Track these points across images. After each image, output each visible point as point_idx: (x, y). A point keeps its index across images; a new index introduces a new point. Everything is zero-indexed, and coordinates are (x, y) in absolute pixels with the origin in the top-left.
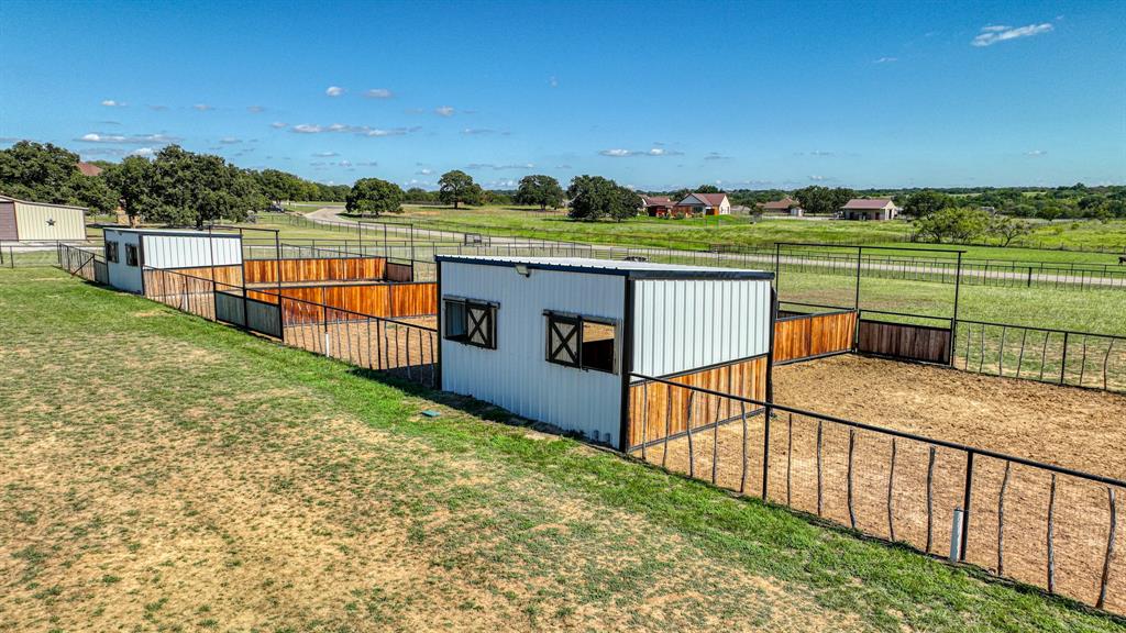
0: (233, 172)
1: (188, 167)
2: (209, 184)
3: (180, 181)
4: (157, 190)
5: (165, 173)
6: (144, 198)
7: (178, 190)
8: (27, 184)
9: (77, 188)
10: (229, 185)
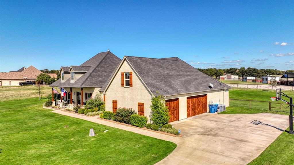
0: (258, 71)
1: (251, 70)
2: (254, 72)
3: (250, 72)
4: (247, 73)
5: (248, 71)
6: (245, 74)
7: (250, 73)
8: (231, 73)
9: (237, 73)
10: (257, 72)
